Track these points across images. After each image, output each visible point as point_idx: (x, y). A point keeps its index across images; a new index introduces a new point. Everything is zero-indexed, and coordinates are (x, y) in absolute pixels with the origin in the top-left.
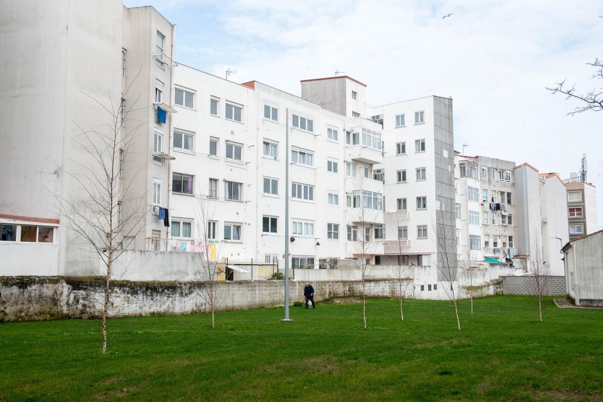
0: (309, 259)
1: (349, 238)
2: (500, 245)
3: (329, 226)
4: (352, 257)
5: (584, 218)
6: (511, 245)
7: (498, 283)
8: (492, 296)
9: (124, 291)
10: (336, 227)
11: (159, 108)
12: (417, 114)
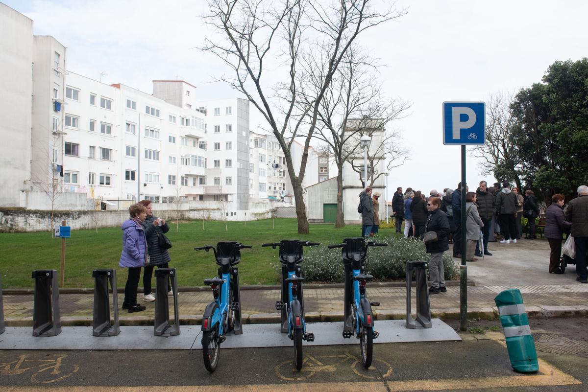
0: (156, 197)
1: (183, 184)
2: (277, 189)
3: (170, 177)
4: (184, 196)
5: (328, 173)
6: (284, 189)
7: (274, 211)
8: (270, 219)
9: (36, 216)
10: (174, 177)
11: (56, 101)
12: (227, 108)
